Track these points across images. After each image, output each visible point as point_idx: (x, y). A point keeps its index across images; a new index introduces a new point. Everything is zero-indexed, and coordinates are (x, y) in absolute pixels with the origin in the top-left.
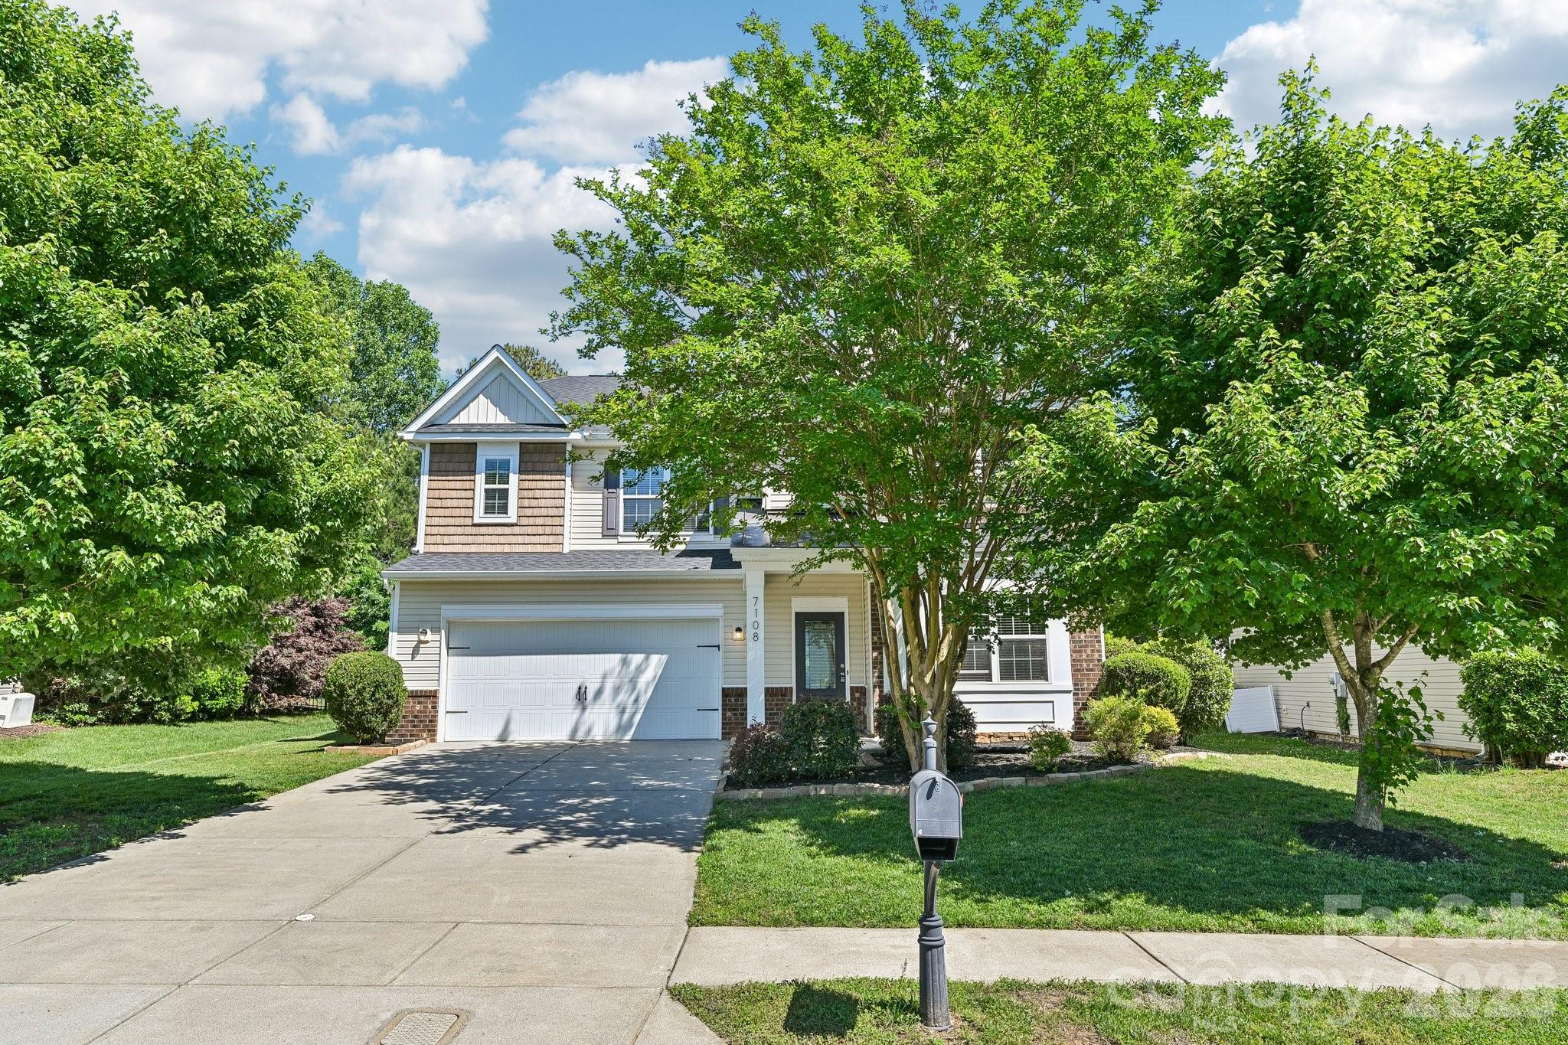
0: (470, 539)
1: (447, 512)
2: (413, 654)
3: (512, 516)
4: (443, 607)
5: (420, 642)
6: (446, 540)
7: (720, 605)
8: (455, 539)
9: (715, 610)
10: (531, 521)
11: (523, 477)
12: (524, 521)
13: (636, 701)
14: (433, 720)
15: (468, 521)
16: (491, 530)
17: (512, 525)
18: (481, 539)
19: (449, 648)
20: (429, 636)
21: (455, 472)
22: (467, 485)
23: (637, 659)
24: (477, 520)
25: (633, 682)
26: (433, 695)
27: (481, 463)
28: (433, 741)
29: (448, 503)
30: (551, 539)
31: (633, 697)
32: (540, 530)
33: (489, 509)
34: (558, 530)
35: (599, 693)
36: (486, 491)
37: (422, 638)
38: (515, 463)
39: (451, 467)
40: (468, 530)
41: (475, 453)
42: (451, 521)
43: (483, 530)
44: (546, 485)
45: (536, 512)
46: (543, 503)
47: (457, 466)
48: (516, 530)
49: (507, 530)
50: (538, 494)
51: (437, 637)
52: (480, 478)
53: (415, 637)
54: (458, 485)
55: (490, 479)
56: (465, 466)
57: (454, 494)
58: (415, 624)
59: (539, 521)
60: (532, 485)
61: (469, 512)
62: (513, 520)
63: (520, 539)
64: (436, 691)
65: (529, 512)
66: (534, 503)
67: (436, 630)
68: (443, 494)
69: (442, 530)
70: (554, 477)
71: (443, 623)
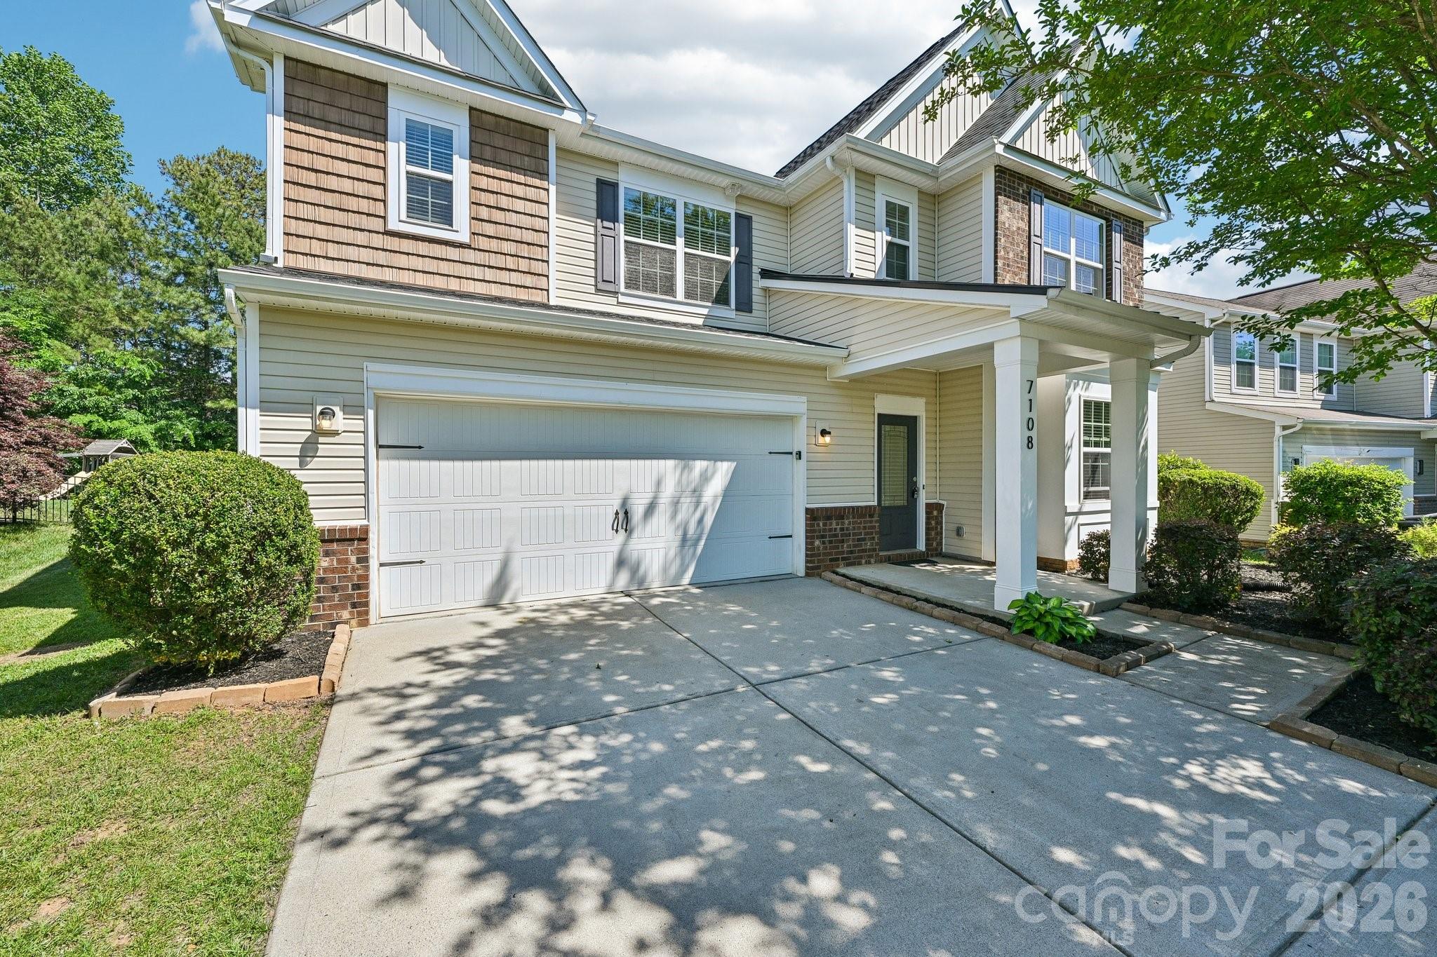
0: (381, 258)
1: (329, 199)
2: (302, 456)
3: (461, 229)
4: (372, 366)
5: (317, 432)
6: (333, 250)
7: (804, 399)
8: (352, 253)
9: (795, 404)
10: (494, 245)
11: (477, 168)
12: (483, 243)
13: (701, 521)
14: (362, 585)
15: (376, 224)
16: (423, 248)
17: (461, 246)
18: (403, 261)
19: (379, 446)
20: (340, 421)
21: (343, 127)
22: (371, 157)
23: (699, 465)
24: (393, 225)
25: (697, 493)
26: (359, 537)
27: (396, 122)
28: (364, 623)
29: (333, 183)
30: (528, 280)
31: (698, 515)
32: (511, 263)
33: (416, 209)
34: (538, 267)
35: (650, 509)
36: (411, 177)
37: (325, 424)
38: (462, 136)
39: (333, 115)
40: (377, 241)
41: (385, 102)
42: (339, 217)
43: (407, 245)
44: (519, 190)
45: (502, 231)
46: (513, 219)
47: (346, 117)
48: (470, 256)
49: (453, 253)
50: (504, 202)
51: (358, 426)
52: (396, 150)
53: (306, 423)
54: (353, 154)
55: (414, 156)
56: (365, 122)
57: (342, 168)
58: (306, 397)
59: (507, 247)
60: (494, 185)
61: (378, 208)
62: (464, 237)
63: (477, 272)
64: (365, 530)
65: (489, 229)
66: (498, 216)
67: (353, 409)
68: (321, 163)
69: (321, 231)
70: (530, 181)
71: (369, 399)
